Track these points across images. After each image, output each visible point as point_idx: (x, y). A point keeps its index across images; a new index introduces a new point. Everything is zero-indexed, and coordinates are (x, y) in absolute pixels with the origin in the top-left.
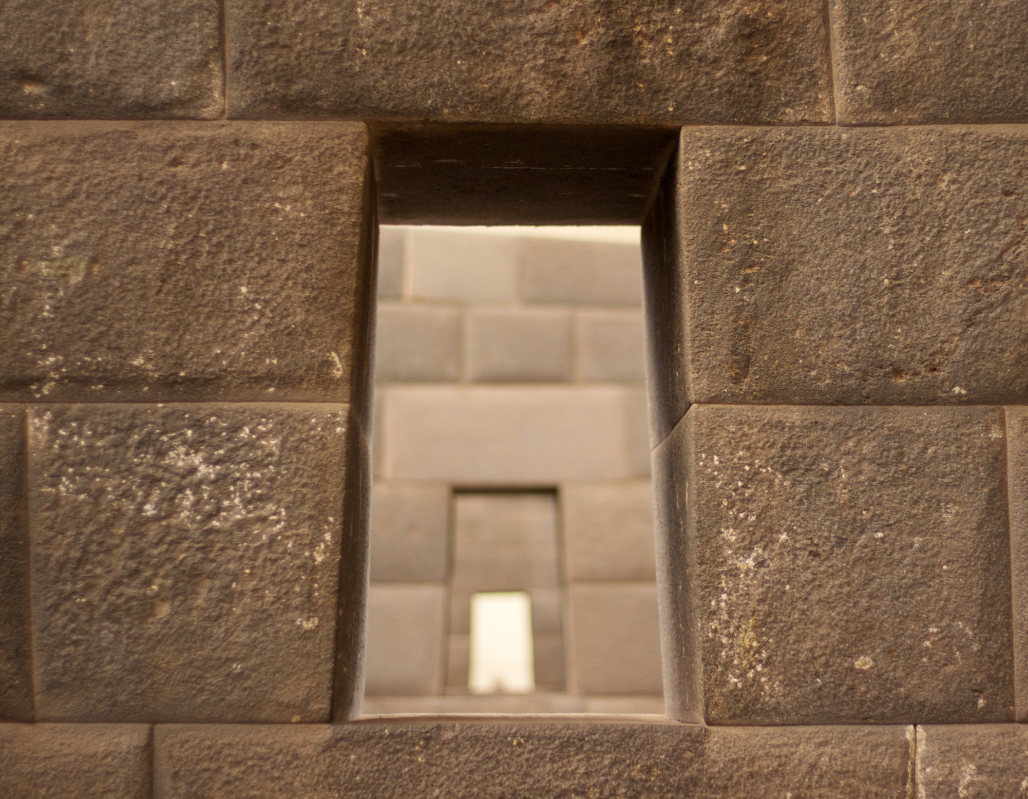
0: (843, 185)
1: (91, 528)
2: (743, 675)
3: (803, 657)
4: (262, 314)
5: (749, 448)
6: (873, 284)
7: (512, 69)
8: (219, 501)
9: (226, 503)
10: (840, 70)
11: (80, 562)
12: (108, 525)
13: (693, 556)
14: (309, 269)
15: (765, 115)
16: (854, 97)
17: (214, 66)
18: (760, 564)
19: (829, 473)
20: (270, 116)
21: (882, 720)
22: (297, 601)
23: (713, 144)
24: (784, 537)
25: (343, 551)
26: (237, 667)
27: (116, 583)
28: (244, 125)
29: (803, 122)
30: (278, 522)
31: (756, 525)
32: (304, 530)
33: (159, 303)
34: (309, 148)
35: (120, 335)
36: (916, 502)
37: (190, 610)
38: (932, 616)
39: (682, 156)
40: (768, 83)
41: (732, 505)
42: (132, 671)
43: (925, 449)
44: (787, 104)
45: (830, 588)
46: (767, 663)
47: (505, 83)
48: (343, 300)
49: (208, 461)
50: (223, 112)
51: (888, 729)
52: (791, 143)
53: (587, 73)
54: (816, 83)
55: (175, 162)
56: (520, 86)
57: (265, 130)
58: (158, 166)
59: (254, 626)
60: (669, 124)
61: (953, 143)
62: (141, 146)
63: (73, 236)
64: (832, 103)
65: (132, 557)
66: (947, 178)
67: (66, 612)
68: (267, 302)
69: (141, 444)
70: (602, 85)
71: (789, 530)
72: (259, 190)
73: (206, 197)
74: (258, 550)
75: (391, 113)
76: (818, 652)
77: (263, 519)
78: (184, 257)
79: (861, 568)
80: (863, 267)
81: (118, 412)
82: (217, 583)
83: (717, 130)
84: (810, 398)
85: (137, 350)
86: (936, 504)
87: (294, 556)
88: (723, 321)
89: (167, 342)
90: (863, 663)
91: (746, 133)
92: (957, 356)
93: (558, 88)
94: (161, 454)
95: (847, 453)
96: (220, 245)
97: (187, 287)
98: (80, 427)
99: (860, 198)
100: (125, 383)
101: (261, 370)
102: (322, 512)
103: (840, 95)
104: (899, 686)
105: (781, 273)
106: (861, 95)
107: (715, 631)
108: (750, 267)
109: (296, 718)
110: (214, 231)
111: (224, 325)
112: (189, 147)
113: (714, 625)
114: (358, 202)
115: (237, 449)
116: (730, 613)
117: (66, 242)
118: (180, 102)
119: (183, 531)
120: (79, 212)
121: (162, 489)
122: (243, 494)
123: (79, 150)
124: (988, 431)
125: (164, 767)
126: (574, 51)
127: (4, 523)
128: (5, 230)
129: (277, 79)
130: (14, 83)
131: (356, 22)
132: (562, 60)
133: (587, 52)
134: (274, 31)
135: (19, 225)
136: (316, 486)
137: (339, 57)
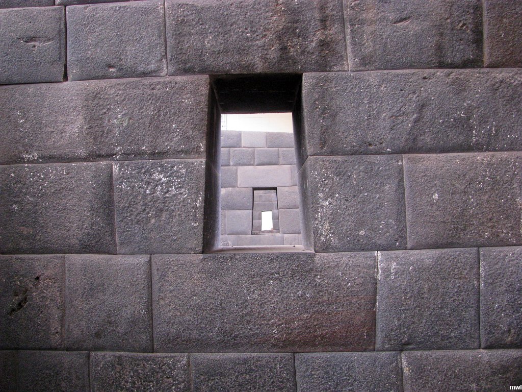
0: (352, 89)
1: (131, 197)
2: (326, 237)
3: (343, 232)
4: (179, 133)
5: (326, 169)
6: (362, 118)
7: (252, 57)
8: (168, 189)
9: (170, 189)
10: (350, 55)
11: (128, 208)
12: (136, 196)
13: (310, 202)
14: (193, 119)
15: (328, 69)
16: (354, 62)
17: (164, 61)
18: (330, 204)
19: (350, 176)
20: (181, 74)
21: (368, 250)
22: (192, 218)
23: (313, 78)
24: (337, 195)
25: (205, 202)
26: (175, 238)
27: (139, 213)
28: (173, 77)
29: (339, 71)
30: (185, 194)
31: (328, 192)
32: (193, 196)
33: (149, 130)
34: (192, 83)
35: (138, 140)
36: (377, 184)
37: (160, 221)
38: (382, 218)
39: (303, 82)
40: (328, 59)
41: (322, 186)
42: (144, 239)
43: (379, 168)
44: (334, 65)
45: (351, 210)
46: (333, 234)
47: (250, 62)
48: (203, 128)
49: (165, 177)
50: (167, 74)
51: (369, 252)
52: (336, 77)
53: (274, 58)
54: (343, 59)
55: (153, 89)
56: (254, 62)
57: (180, 79)
58: (148, 90)
59: (179, 225)
60: (300, 72)
61: (385, 76)
62: (143, 85)
63: (124, 112)
64: (348, 65)
65: (143, 206)
66: (383, 86)
67: (125, 222)
68: (181, 129)
69: (145, 172)
70: (279, 61)
71: (339, 193)
72: (177, 96)
73: (162, 99)
74: (180, 203)
75: (216, 72)
76: (348, 230)
77: (181, 194)
78: (156, 117)
79: (360, 204)
80: (359, 113)
81: (138, 163)
82: (168, 213)
83: (313, 74)
84: (344, 153)
85: (143, 144)
86: (383, 184)
87: (191, 204)
88: (317, 131)
89: (152, 142)
90: (362, 233)
91: (322, 74)
92: (388, 140)
93: (265, 63)
94: (151, 175)
95: (356, 170)
96: (167, 112)
97: (157, 126)
98: (128, 168)
99: (357, 93)
100: (140, 154)
101: (180, 149)
102: (199, 191)
103: (350, 62)
104: (373, 239)
105: (334, 116)
106: (356, 61)
107: (317, 224)
108: (325, 114)
109: (193, 252)
110: (165, 109)
111: (168, 136)
112: (157, 84)
113: (317, 222)
114: (207, 98)
115: (173, 173)
116: (321, 219)
117: (122, 113)
118: (154, 71)
119: (158, 198)
120: (126, 105)
121: (152, 185)
122: (175, 186)
123: (125, 87)
124: (398, 162)
125: (154, 267)
126: (270, 51)
127: (106, 197)
128: (104, 111)
129: (182, 63)
130: (107, 68)
131: (205, 46)
132: (266, 54)
133: (274, 51)
134: (181, 49)
135: (108, 109)
136: (196, 183)
137: (200, 56)
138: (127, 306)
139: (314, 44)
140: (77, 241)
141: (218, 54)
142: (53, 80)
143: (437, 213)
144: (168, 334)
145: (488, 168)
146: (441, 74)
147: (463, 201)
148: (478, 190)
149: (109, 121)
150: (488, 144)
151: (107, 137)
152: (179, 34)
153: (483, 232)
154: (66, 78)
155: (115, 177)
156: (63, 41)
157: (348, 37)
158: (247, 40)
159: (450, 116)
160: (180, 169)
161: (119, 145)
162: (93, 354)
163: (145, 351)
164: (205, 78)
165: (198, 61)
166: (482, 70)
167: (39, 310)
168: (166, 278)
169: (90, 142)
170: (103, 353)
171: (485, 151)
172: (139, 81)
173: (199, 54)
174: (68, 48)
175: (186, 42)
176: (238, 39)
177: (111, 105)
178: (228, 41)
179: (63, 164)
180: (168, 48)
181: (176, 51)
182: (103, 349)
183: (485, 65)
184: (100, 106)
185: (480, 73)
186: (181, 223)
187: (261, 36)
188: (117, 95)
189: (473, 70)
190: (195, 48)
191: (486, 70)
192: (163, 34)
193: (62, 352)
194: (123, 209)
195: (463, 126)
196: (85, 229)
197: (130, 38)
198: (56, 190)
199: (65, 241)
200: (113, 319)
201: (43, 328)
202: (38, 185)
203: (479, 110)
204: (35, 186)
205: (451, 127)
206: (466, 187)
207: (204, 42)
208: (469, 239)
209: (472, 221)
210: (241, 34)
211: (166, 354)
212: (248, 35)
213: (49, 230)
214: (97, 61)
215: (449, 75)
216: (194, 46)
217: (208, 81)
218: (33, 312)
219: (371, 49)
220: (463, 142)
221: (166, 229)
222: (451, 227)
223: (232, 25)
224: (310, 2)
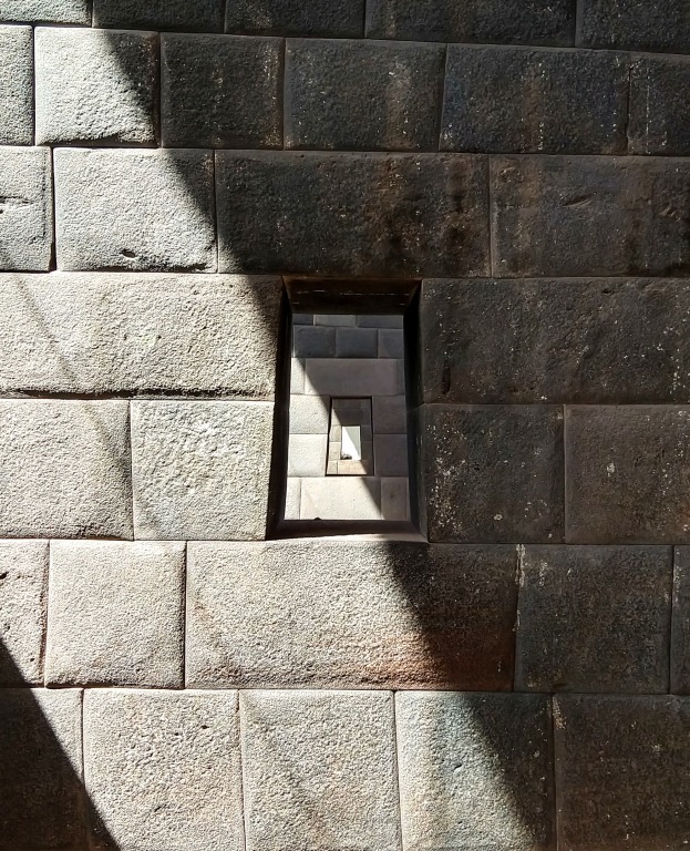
0: (494, 306)
2: (445, 521)
3: (471, 514)
5: (449, 423)
6: (506, 350)
7: (347, 252)
8: (217, 444)
9: (220, 445)
10: (495, 252)
11: (154, 470)
12: (167, 454)
14: (256, 342)
15: (460, 274)
16: (501, 265)
17: (213, 250)
18: (453, 473)
19: (484, 434)
20: (238, 272)
21: (506, 542)
22: (251, 488)
23: (437, 287)
24: (464, 461)
25: (272, 466)
27: (171, 480)
28: (227, 276)
29: (477, 277)
31: (452, 456)
32: (254, 457)
33: (189, 356)
34: (255, 287)
35: (171, 370)
36: (523, 447)
37: (203, 492)
38: (529, 497)
39: (422, 293)
40: (462, 259)
41: (441, 447)
42: (178, 518)
43: (528, 423)
44: (470, 269)
45: (484, 484)
46: (455, 516)
47: (344, 258)
48: (272, 356)
49: (212, 427)
50: (217, 270)
51: (508, 546)
52: (471, 286)
53: (381, 254)
54: (483, 259)
55: (195, 293)
56: (350, 260)
57: (236, 279)
58: (188, 294)
59: (232, 499)
60: (417, 278)
61: (545, 286)
62: (180, 285)
63: (150, 326)
64: (490, 268)
65: (178, 468)
66: (542, 302)
67: (148, 492)
68: (237, 357)
69: (182, 418)
70: (387, 260)
71: (467, 458)
73: (210, 309)
74: (234, 466)
76: (478, 512)
77: (236, 452)
78: (200, 336)
79: (498, 476)
80: (502, 343)
81: (171, 405)
82: (216, 480)
83: (438, 280)
84: (477, 401)
85: (179, 377)
86: (532, 448)
87: (250, 468)
88: (439, 367)
89: (193, 374)
90: (498, 517)
91: (451, 282)
92: (543, 383)
93: (367, 261)
94: (191, 423)
95: (493, 425)
96: (216, 331)
97: (202, 349)
98: (154, 411)
99: (502, 312)
100: (174, 392)
101: (235, 388)
102: (263, 449)
103: (494, 264)
104: (514, 527)
105: (465, 345)
106: (504, 264)
107: (433, 502)
108: (452, 342)
109: (250, 539)
110: (213, 324)
111: (218, 367)
112: (202, 286)
113: (432, 499)
114: (278, 311)
115: (225, 422)
116: (440, 494)
118: (198, 266)
119: (201, 457)
120: (152, 315)
121: (191, 439)
122: (227, 441)
123: (151, 286)
124: (556, 415)
125: (191, 560)
126: (375, 244)
127: (120, 454)
128: (118, 322)
129: (242, 255)
130: (121, 255)
131: (277, 229)
133: (380, 244)
135: (125, 320)
137: (269, 245)
138: (147, 619)
139: (441, 235)
140: (72, 521)
141: (296, 244)
142: (33, 269)
143: (612, 492)
144: (208, 661)
146: (633, 285)
147: (652, 476)
148: (677, 462)
151: (122, 363)
152: (237, 208)
153: (680, 522)
154: (53, 266)
155: (134, 424)
156: (49, 206)
157: (494, 225)
158: (340, 223)
159: (641, 350)
160: (236, 416)
161: (141, 376)
162: (89, 692)
163: (172, 687)
164: (275, 280)
165: (266, 254)
167: (5, 625)
168: (208, 577)
170: (105, 691)
172: (175, 280)
173: (269, 242)
174: (57, 218)
175: (247, 221)
176: (328, 222)
177: (129, 313)
178: (311, 224)
179: (49, 401)
180: (220, 229)
181: (233, 234)
182: (106, 684)
184: (111, 314)
186: (235, 495)
187: (363, 219)
188: (138, 299)
189: (680, 280)
190: (262, 231)
192: (210, 204)
194: (146, 472)
195: (660, 365)
197: (159, 209)
198: (38, 442)
199: (50, 520)
201: (12, 653)
205: (643, 366)
206: (658, 456)
207: (275, 223)
208: (659, 532)
209: (665, 506)
210: (332, 214)
211: (204, 692)
212: (343, 216)
214: (105, 242)
215: (644, 287)
216: (260, 229)
217: (280, 285)
219: (526, 244)
220: (658, 389)
221: (211, 503)
223: (318, 199)
224: (440, 168)
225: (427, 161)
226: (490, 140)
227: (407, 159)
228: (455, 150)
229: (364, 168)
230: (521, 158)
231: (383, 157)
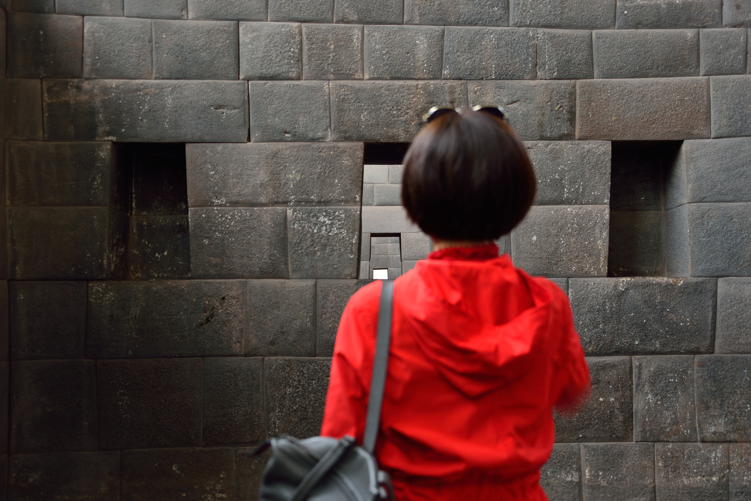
1: (302, 235)
4: (340, 186)
7: (397, 130)
8: (331, 229)
9: (333, 229)
11: (300, 243)
12: (306, 234)
14: (351, 176)
17: (329, 130)
20: (342, 141)
22: (349, 251)
25: (359, 240)
26: (336, 266)
27: (308, 248)
28: (336, 143)
30: (344, 233)
32: (350, 235)
33: (317, 184)
34: (350, 148)
35: (308, 191)
37: (324, 254)
42: (312, 267)
47: (395, 133)
49: (329, 220)
50: (331, 140)
55: (320, 152)
56: (398, 134)
57: (341, 144)
58: (316, 152)
59: (339, 257)
62: (312, 148)
63: (297, 169)
65: (311, 241)
67: (296, 254)
68: (341, 184)
69: (313, 216)
72: (339, 158)
73: (328, 160)
74: (340, 240)
75: (369, 140)
77: (341, 233)
78: (322, 174)
81: (308, 209)
82: (331, 247)
85: (312, 194)
87: (348, 241)
89: (319, 193)
93: (407, 134)
94: (318, 218)
96: (331, 171)
97: (323, 181)
98: (299, 212)
100: (309, 202)
101: (340, 199)
102: (355, 231)
109: (349, 278)
110: (329, 167)
111: (332, 189)
112: (323, 148)
114: (361, 161)
115: (335, 217)
117: (296, 170)
118: (322, 138)
119: (323, 236)
120: (299, 163)
121: (318, 226)
122: (336, 227)
123: (298, 149)
125: (319, 289)
126: (411, 126)
127: (282, 234)
128: (281, 167)
129: (343, 133)
130: (283, 134)
131: (361, 119)
132: (408, 128)
133: (414, 126)
134: (342, 122)
135: (285, 166)
136: (353, 225)
137: (357, 128)
138: (297, 320)
140: (258, 269)
141: (371, 126)
142: (239, 141)
143: (536, 251)
144: (328, 342)
145: (575, 217)
146: (542, 145)
147: (555, 242)
148: (568, 234)
149: (285, 176)
150: (577, 199)
151: (283, 188)
152: (341, 109)
153: (571, 266)
154: (249, 140)
155: (289, 219)
156: (247, 110)
158: (393, 116)
159: (547, 178)
160: (341, 214)
161: (293, 195)
162: (266, 358)
163: (310, 355)
164: (362, 144)
165: (355, 131)
166: (574, 142)
167: (224, 324)
168: (328, 297)
169: (269, 192)
170: (275, 358)
171: (574, 204)
172: (310, 145)
173: (357, 126)
174: (251, 116)
175: (346, 116)
176: (387, 116)
177: (287, 163)
178: (378, 116)
179: (247, 208)
180: (332, 120)
181: (339, 123)
182: (275, 354)
183: (577, 138)
184: (278, 163)
185: (572, 144)
186: (340, 255)
187: (404, 113)
188: (292, 156)
189: (566, 142)
190: (353, 121)
191: (577, 142)
192: (328, 108)
193: (242, 358)
194: (295, 244)
195: (557, 185)
196: (265, 259)
197: (303, 111)
198: (241, 229)
199: (247, 269)
200: (285, 329)
201: (227, 339)
202: (226, 224)
203: (569, 173)
204: (223, 225)
205: (549, 186)
206: (558, 232)
207: (360, 116)
208: (560, 271)
209: (562, 257)
210: (389, 111)
211: (326, 358)
212: (394, 112)
213: (234, 260)
214: (275, 127)
215: (548, 146)
216: (352, 119)
217: (363, 147)
218: (219, 326)
220: (557, 197)
221: (329, 259)
222: (546, 262)
223: (382, 104)
224: (443, 87)
225: (437, 84)
226: (468, 74)
227: (426, 84)
228: (450, 79)
229: (405, 89)
230: (483, 82)
231: (414, 83)
